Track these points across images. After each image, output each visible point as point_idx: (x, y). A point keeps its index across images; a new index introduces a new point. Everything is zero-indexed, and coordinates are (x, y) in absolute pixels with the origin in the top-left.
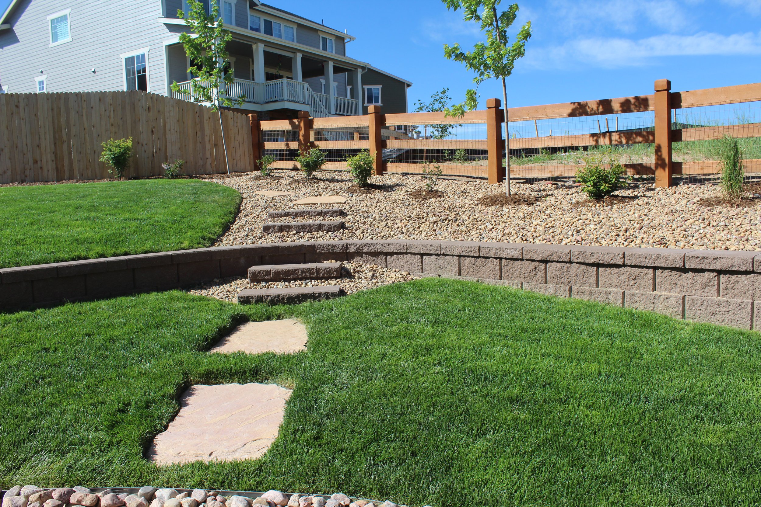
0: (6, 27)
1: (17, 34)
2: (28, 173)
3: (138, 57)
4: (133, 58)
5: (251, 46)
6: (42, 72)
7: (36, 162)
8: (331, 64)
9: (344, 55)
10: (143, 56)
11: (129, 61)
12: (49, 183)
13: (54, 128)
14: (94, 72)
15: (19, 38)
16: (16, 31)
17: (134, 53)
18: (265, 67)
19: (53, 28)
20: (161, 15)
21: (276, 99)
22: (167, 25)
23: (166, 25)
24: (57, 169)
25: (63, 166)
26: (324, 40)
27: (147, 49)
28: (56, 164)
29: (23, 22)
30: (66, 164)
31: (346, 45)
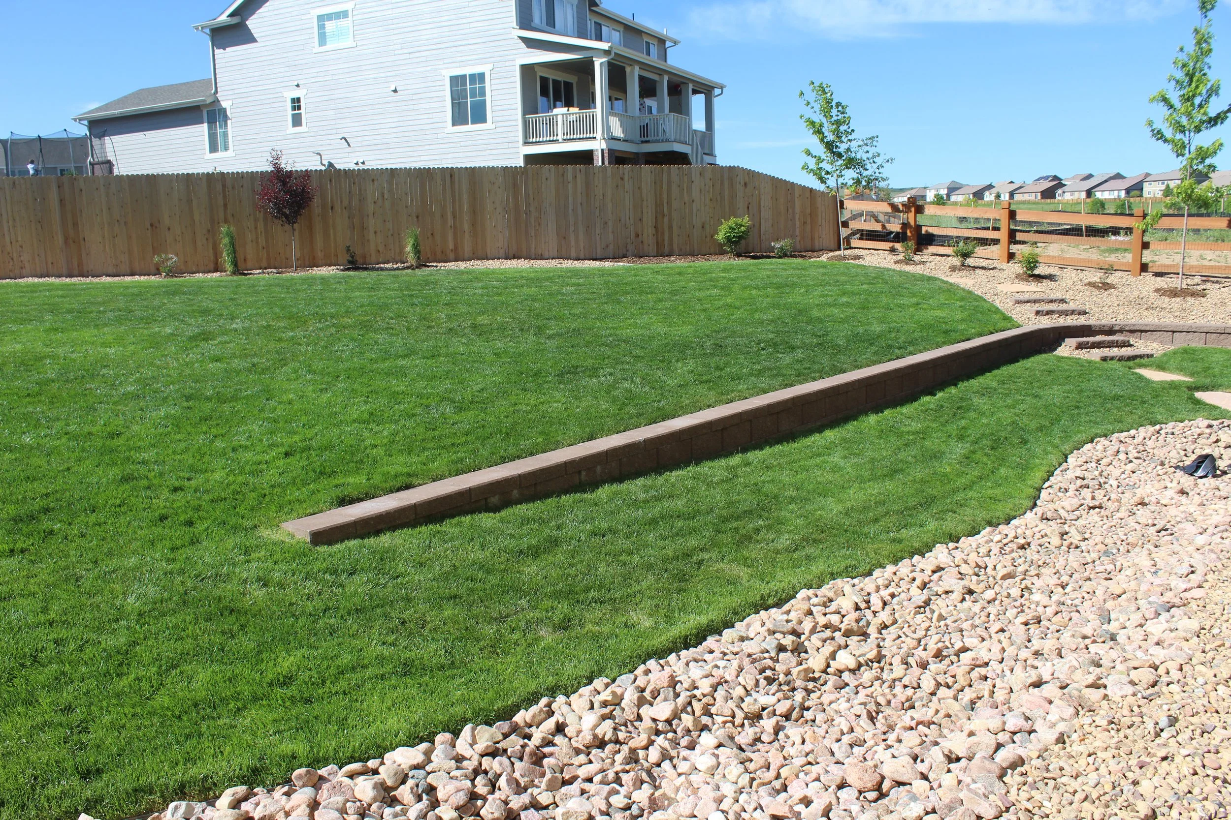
0: (236, 20)
1: (253, 31)
2: (629, 246)
3: (472, 76)
4: (464, 77)
5: (624, 68)
6: (298, 86)
7: (637, 236)
8: (691, 87)
9: (666, 61)
10: (482, 76)
11: (457, 82)
12: (672, 258)
13: (656, 202)
14: (395, 91)
15: (255, 35)
16: (250, 26)
17: (467, 71)
18: (609, 89)
19: (321, 27)
20: (514, 24)
21: (647, 139)
22: (524, 40)
23: (521, 38)
24: (657, 243)
25: (664, 240)
26: (648, 44)
27: (490, 66)
28: (657, 238)
29: (264, 15)
30: (666, 238)
31: (668, 50)
